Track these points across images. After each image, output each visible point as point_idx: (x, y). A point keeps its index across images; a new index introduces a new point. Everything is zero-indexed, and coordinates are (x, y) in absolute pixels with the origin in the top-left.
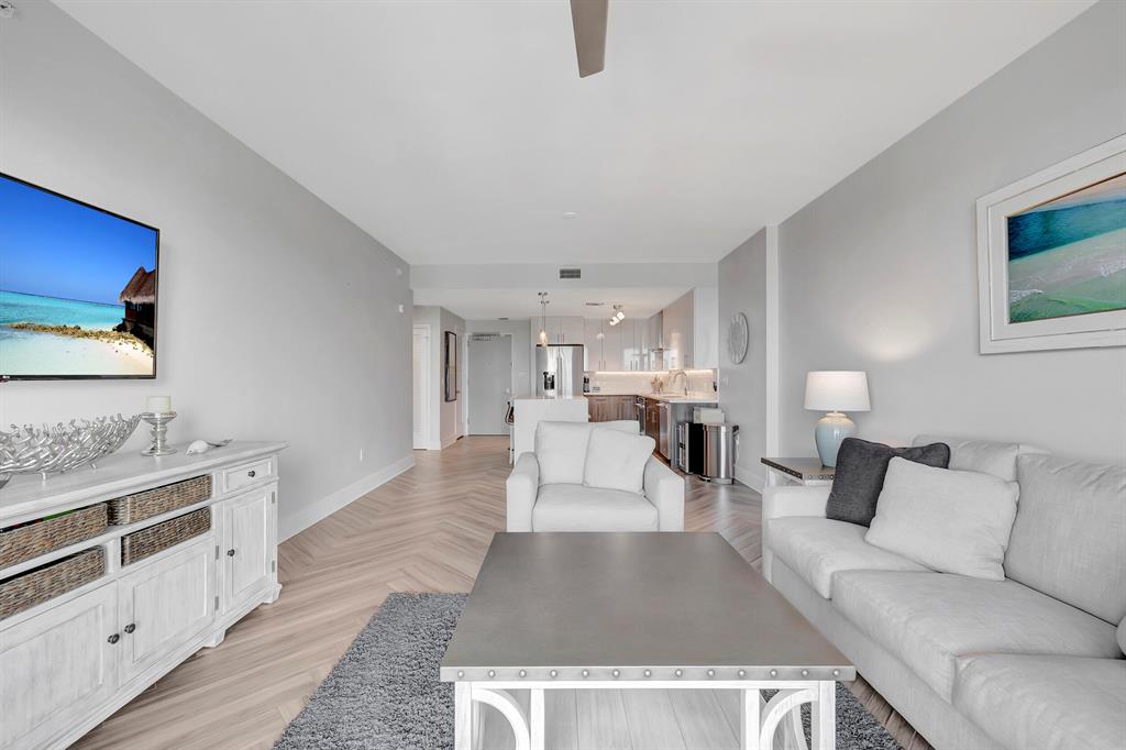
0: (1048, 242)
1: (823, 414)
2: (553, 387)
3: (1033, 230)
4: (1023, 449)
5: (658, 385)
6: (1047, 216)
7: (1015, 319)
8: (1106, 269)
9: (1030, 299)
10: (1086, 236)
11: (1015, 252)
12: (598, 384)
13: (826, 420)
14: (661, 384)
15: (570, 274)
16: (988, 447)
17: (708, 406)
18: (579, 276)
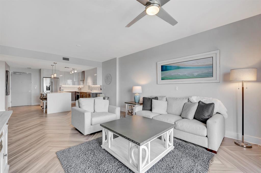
0: (166, 70)
1: (135, 93)
2: (49, 90)
3: (164, 68)
4: (167, 97)
5: (80, 89)
6: (166, 67)
7: (162, 79)
8: (173, 74)
9: (164, 77)
10: (170, 70)
11: (162, 70)
12: (63, 89)
13: (135, 95)
14: (81, 89)
15: (66, 59)
16: (162, 97)
17: (100, 93)
18: (69, 60)
